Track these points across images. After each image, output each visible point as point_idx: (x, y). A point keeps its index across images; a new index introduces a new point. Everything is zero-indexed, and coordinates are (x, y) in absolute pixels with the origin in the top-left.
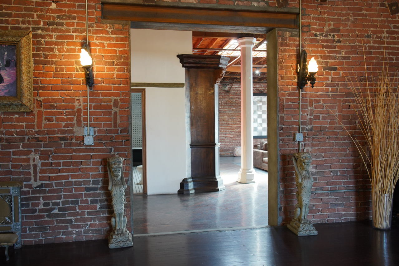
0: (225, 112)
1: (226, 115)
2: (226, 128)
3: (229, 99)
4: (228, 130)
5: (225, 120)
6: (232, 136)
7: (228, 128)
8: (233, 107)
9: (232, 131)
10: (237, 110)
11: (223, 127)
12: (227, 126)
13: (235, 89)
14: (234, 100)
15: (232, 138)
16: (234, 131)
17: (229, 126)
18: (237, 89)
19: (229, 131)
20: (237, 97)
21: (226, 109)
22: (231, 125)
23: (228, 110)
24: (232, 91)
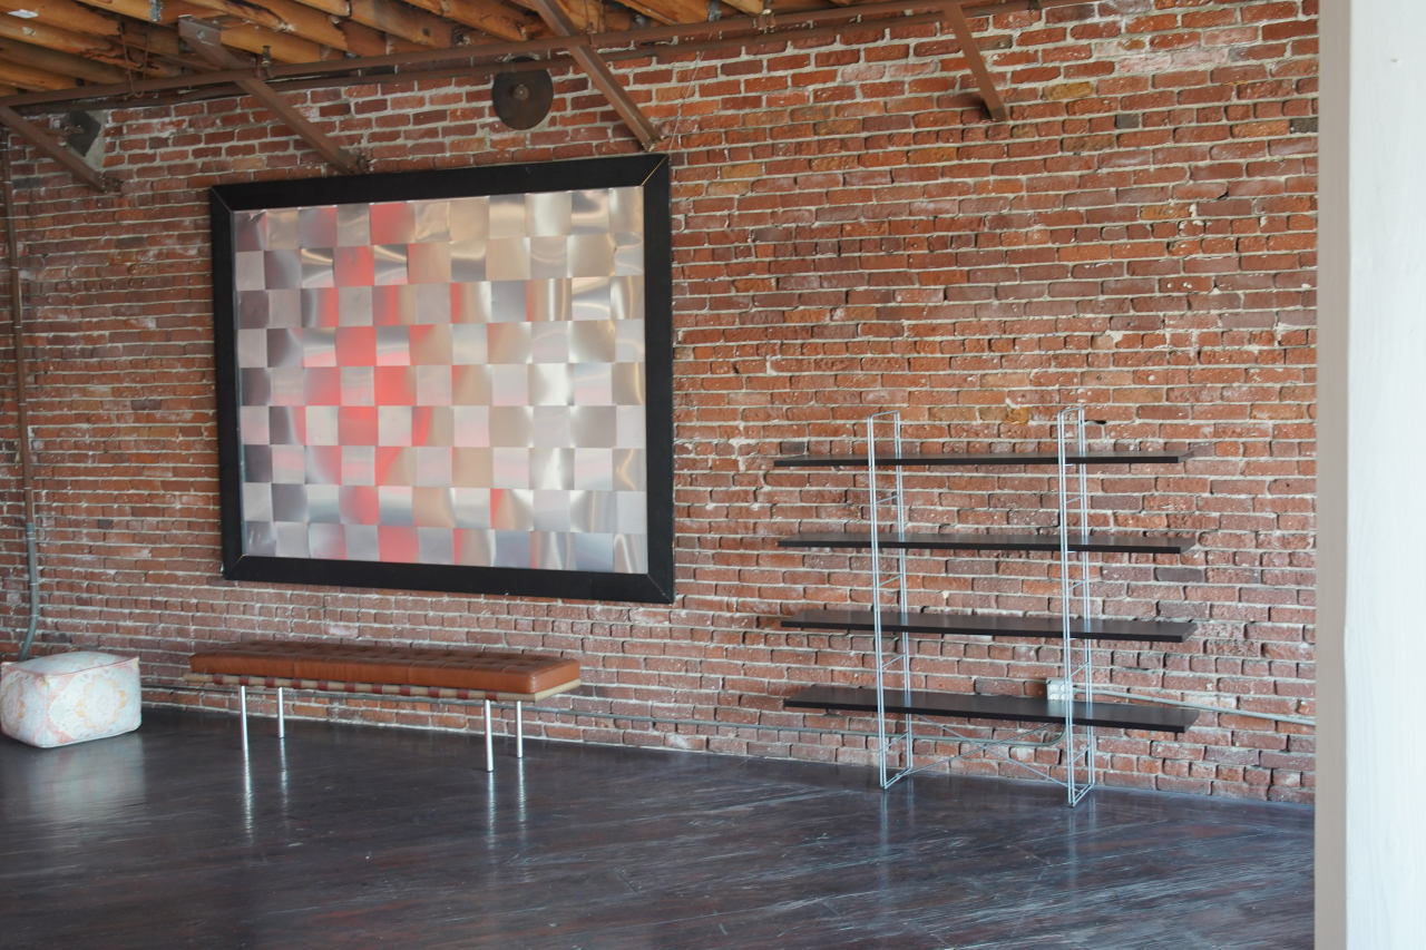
0: (92, 354)
3: (120, 244)
4: (116, 499)
5: (99, 419)
6: (145, 554)
7: (117, 485)
8: (146, 311)
9: (146, 512)
10: (168, 336)
11: (88, 472)
13: (152, 158)
14: (154, 250)
15: (144, 565)
16: (156, 512)
17: (125, 472)
18: (164, 157)
19: (127, 507)
20: (166, 226)
22: (139, 458)
23: (113, 338)
24: (129, 174)
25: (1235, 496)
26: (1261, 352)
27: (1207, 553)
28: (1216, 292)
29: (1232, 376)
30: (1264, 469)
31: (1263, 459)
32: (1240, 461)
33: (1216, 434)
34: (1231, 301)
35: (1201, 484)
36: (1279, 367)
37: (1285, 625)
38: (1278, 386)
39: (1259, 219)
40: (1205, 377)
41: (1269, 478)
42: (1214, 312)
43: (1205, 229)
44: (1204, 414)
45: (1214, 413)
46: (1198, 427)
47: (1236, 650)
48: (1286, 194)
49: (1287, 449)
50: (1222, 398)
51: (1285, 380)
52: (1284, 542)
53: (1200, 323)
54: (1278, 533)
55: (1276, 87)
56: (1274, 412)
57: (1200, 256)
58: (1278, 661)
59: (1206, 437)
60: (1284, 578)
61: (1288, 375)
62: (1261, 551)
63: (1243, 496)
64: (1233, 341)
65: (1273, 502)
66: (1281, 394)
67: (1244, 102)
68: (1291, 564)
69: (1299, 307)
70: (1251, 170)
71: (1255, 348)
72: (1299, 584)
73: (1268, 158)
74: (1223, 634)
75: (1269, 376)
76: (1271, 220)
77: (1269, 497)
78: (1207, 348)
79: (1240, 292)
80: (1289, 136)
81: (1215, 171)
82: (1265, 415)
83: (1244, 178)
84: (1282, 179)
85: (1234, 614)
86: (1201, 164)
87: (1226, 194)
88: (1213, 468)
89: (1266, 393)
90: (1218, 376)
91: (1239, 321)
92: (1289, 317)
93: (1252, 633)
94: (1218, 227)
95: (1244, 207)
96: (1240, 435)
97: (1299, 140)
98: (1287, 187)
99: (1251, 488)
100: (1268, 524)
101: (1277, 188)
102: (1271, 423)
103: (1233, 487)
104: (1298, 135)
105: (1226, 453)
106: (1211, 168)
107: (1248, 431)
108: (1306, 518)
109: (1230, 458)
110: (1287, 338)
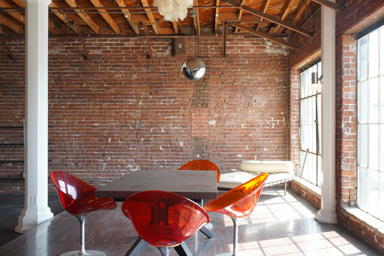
25: (60, 135)
26: (65, 108)
27: (55, 146)
28: (57, 96)
29: (59, 112)
30: (65, 130)
31: (65, 128)
32: (61, 128)
33: (57, 123)
34: (59, 98)
35: (54, 133)
36: (68, 111)
37: (69, 160)
38: (68, 114)
39: (64, 83)
40: (54, 112)
41: (66, 132)
42: (56, 100)
43: (54, 84)
44: (54, 119)
45: (56, 119)
46: (53, 122)
47: (60, 165)
48: (69, 78)
49: (70, 126)
50: (58, 116)
51: (69, 113)
52: (69, 144)
53: (54, 102)
54: (68, 142)
55: (67, 59)
56: (67, 119)
57: (54, 89)
58: (68, 167)
59: (55, 124)
60: (69, 151)
61: (70, 112)
62: (65, 146)
63: (62, 135)
64: (60, 106)
65: (67, 136)
66: (69, 116)
67: (62, 61)
68: (70, 148)
69: (72, 100)
70: (63, 73)
71: (64, 107)
72: (72, 152)
73: (66, 71)
74: (58, 162)
75: (66, 112)
76: (66, 83)
77: (66, 135)
78: (55, 107)
79: (61, 96)
80: (70, 68)
81: (56, 73)
82: (65, 120)
83: (62, 75)
84: (69, 75)
85: (60, 158)
86: (54, 72)
87: (59, 78)
88: (56, 130)
89: (66, 116)
90: (57, 112)
91: (61, 102)
92: (70, 101)
93: (63, 162)
94: (57, 84)
95: (62, 80)
96: (61, 124)
97: (72, 68)
98: (70, 77)
99: (63, 134)
100: (66, 141)
101: (67, 77)
102: (67, 121)
103: (60, 133)
104: (71, 68)
105: (58, 127)
106: (55, 72)
107: (62, 123)
108: (73, 139)
109: (59, 128)
110: (70, 105)
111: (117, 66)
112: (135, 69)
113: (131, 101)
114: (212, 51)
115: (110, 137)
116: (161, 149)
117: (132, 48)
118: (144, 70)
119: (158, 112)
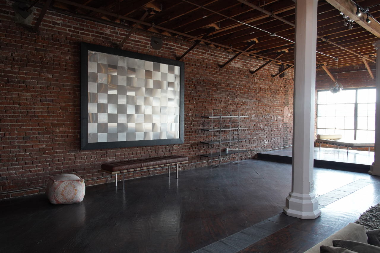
0: (23, 82)
1: (27, 91)
2: (25, 125)
3: (36, 50)
4: (31, 130)
5: (25, 104)
6: (44, 146)
7: (32, 126)
8: (48, 72)
9: (45, 133)
10: (57, 81)
11: (19, 121)
12: (31, 121)
14: (51, 55)
15: (44, 150)
21: (25, 74)
22: (43, 117)
43: (238, 88)
87: (240, 84)
91: (240, 100)
111: (262, 79)
112: (268, 82)
113: (266, 101)
114: (290, 76)
115: (258, 123)
116: (275, 129)
117: (267, 70)
118: (270, 83)
119: (274, 108)
